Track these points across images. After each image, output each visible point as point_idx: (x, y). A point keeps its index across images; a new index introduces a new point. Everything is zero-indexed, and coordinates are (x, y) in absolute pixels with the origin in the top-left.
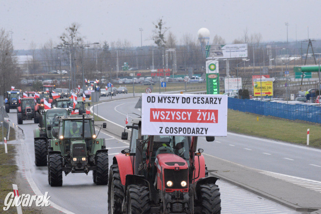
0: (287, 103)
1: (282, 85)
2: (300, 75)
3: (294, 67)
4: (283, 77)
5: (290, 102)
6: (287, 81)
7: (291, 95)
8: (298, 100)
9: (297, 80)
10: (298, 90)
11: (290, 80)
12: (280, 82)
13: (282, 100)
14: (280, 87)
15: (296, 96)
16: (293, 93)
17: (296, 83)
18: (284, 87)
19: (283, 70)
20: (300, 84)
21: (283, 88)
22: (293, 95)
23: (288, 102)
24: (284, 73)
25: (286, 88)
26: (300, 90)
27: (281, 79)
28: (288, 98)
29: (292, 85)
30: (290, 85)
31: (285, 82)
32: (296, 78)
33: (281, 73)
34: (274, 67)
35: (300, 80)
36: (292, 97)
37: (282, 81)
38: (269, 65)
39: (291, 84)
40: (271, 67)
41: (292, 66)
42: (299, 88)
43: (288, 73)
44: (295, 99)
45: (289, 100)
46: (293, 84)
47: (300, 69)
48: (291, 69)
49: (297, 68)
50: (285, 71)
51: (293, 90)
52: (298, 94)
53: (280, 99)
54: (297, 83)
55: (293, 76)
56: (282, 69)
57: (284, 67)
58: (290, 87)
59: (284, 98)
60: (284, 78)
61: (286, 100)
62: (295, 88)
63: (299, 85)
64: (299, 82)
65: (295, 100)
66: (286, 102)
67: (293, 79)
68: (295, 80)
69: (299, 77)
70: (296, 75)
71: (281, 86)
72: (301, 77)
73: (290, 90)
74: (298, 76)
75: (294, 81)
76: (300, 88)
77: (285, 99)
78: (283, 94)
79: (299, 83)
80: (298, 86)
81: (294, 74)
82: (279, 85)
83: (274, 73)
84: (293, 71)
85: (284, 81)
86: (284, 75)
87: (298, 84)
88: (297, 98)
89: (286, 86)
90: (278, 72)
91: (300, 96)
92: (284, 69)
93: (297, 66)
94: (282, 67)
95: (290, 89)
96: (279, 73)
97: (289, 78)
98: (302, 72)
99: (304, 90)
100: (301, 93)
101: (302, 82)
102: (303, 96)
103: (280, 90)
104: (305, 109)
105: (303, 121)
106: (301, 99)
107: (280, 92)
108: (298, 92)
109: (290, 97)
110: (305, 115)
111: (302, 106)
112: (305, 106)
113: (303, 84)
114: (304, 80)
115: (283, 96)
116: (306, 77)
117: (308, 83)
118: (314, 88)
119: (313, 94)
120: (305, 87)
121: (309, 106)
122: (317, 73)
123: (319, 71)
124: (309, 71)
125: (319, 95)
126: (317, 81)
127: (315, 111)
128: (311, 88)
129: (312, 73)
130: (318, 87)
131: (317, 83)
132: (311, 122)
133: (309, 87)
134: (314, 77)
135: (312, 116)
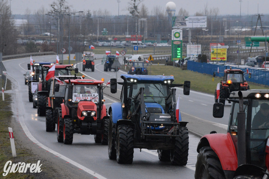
0: (238, 67)
1: (235, 52)
2: (250, 44)
3: (245, 37)
4: (236, 45)
5: (240, 66)
6: (239, 48)
7: (242, 60)
8: (247, 65)
9: (247, 48)
10: (247, 56)
11: (241, 48)
12: (233, 49)
13: (234, 64)
14: (233, 54)
15: (245, 62)
16: (243, 59)
17: (246, 50)
18: (236, 53)
19: (236, 40)
20: (250, 51)
21: (235, 54)
22: (243, 61)
23: (238, 66)
24: (236, 41)
25: (238, 55)
26: (249, 56)
28: (239, 62)
29: (243, 52)
32: (247, 46)
33: (234, 41)
34: (228, 36)
35: (250, 48)
36: (243, 62)
37: (235, 48)
38: (224, 34)
39: (242, 51)
40: (226, 36)
41: (244, 36)
42: (248, 54)
43: (240, 42)
44: (245, 64)
45: (240, 64)
46: (244, 51)
47: (250, 39)
48: (242, 39)
49: (247, 38)
50: (237, 40)
51: (244, 56)
52: (248, 60)
53: (232, 63)
54: (247, 51)
55: (244, 44)
56: (235, 38)
57: (237, 36)
58: (241, 53)
59: (235, 63)
60: (236, 46)
61: (237, 65)
62: (245, 54)
63: (249, 52)
64: (248, 50)
65: (244, 65)
66: (237, 66)
67: (244, 47)
68: (245, 48)
69: (249, 46)
71: (234, 52)
72: (251, 45)
74: (248, 44)
76: (250, 55)
77: (236, 63)
78: (235, 60)
79: (249, 51)
81: (245, 43)
82: (232, 52)
83: (228, 42)
84: (244, 40)
85: (236, 48)
86: (236, 44)
87: (247, 52)
88: (246, 63)
89: (238, 53)
90: (232, 40)
91: (249, 61)
92: (237, 39)
93: (247, 36)
94: (235, 36)
95: (241, 56)
96: (232, 41)
97: (241, 46)
98: (252, 41)
99: (253, 57)
100: (250, 58)
101: (251, 50)
102: (251, 62)
103: (233, 56)
104: (253, 73)
105: (251, 82)
106: (250, 64)
107: (233, 57)
108: (247, 58)
109: (241, 62)
110: (253, 77)
111: (250, 70)
112: (252, 70)
113: (252, 51)
114: (253, 48)
115: (235, 61)
116: (255, 46)
117: (257, 51)
118: (261, 55)
119: (260, 60)
120: (253, 54)
121: (256, 70)
122: (264, 43)
123: (266, 41)
124: (257, 41)
125: (265, 61)
126: (264, 49)
127: (261, 74)
128: (259, 55)
129: (260, 43)
130: (264, 55)
131: (263, 51)
132: (257, 84)
133: (257, 54)
134: (261, 46)
135: (259, 78)
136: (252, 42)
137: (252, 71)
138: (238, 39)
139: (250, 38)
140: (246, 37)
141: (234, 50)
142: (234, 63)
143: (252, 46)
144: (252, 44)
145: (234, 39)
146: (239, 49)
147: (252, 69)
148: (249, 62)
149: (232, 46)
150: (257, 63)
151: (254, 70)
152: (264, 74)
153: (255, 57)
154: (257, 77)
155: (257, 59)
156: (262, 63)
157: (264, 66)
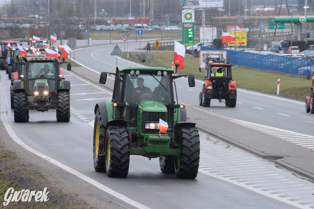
0: (259, 54)
2: (274, 26)
3: (268, 18)
4: (258, 27)
5: (262, 53)
6: (260, 31)
7: (264, 45)
8: (271, 51)
9: (270, 31)
10: (271, 41)
11: (263, 31)
12: (254, 32)
13: (255, 50)
14: (254, 38)
15: (269, 47)
16: (266, 44)
18: (257, 37)
19: (258, 21)
20: (274, 35)
21: (257, 39)
22: (266, 46)
23: (260, 53)
25: (259, 39)
26: (273, 40)
27: (255, 30)
28: (261, 48)
29: (265, 36)
31: (259, 33)
32: (270, 28)
33: (256, 23)
34: (248, 17)
35: (274, 30)
36: (265, 47)
37: (256, 32)
38: (243, 15)
39: (264, 35)
40: (246, 17)
41: (266, 17)
42: (272, 38)
43: (262, 23)
44: (268, 49)
45: (262, 50)
46: (267, 34)
47: (273, 20)
48: (265, 20)
49: (271, 19)
50: (259, 22)
51: (266, 40)
52: (271, 45)
53: (253, 49)
54: (270, 34)
55: (267, 27)
56: (257, 19)
57: (259, 17)
58: (263, 37)
59: (257, 48)
60: (258, 29)
62: (268, 38)
64: (272, 33)
65: (267, 51)
66: (259, 52)
67: (267, 30)
68: (268, 31)
69: (273, 28)
70: (270, 25)
71: (255, 36)
72: (275, 28)
73: (263, 41)
74: (272, 27)
76: (274, 39)
77: (258, 49)
78: (257, 45)
79: (273, 34)
80: (272, 36)
81: (268, 25)
82: (253, 36)
83: (249, 24)
84: (267, 22)
85: (258, 32)
86: (258, 26)
87: (271, 35)
88: (270, 49)
89: (259, 37)
90: (252, 22)
91: (273, 46)
92: (258, 20)
93: (271, 17)
94: (257, 17)
97: (263, 29)
99: (277, 41)
100: (274, 43)
101: (275, 33)
102: (276, 47)
103: (254, 40)
104: (277, 60)
105: (275, 71)
106: (274, 50)
107: (254, 42)
108: (271, 42)
109: (263, 48)
110: (277, 65)
111: (274, 57)
112: (276, 57)
113: (277, 34)
114: (277, 31)
116: (279, 28)
117: (282, 34)
118: (287, 39)
119: (286, 44)
120: (278, 38)
121: (281, 57)
122: (290, 24)
123: (292, 22)
124: (282, 22)
125: (290, 46)
126: (290, 32)
127: (286, 62)
128: (284, 39)
129: (285, 24)
130: (290, 38)
131: (289, 34)
132: (282, 72)
133: (282, 38)
134: (286, 28)
135: (284, 66)
136: (276, 24)
137: (275, 58)
138: (260, 20)
142: (256, 48)
143: (276, 29)
144: (277, 26)
145: (256, 21)
147: (276, 56)
149: (253, 29)
150: (282, 48)
151: (278, 56)
152: (290, 61)
153: (279, 41)
154: (282, 64)
155: (282, 43)
156: (287, 48)
157: (290, 51)
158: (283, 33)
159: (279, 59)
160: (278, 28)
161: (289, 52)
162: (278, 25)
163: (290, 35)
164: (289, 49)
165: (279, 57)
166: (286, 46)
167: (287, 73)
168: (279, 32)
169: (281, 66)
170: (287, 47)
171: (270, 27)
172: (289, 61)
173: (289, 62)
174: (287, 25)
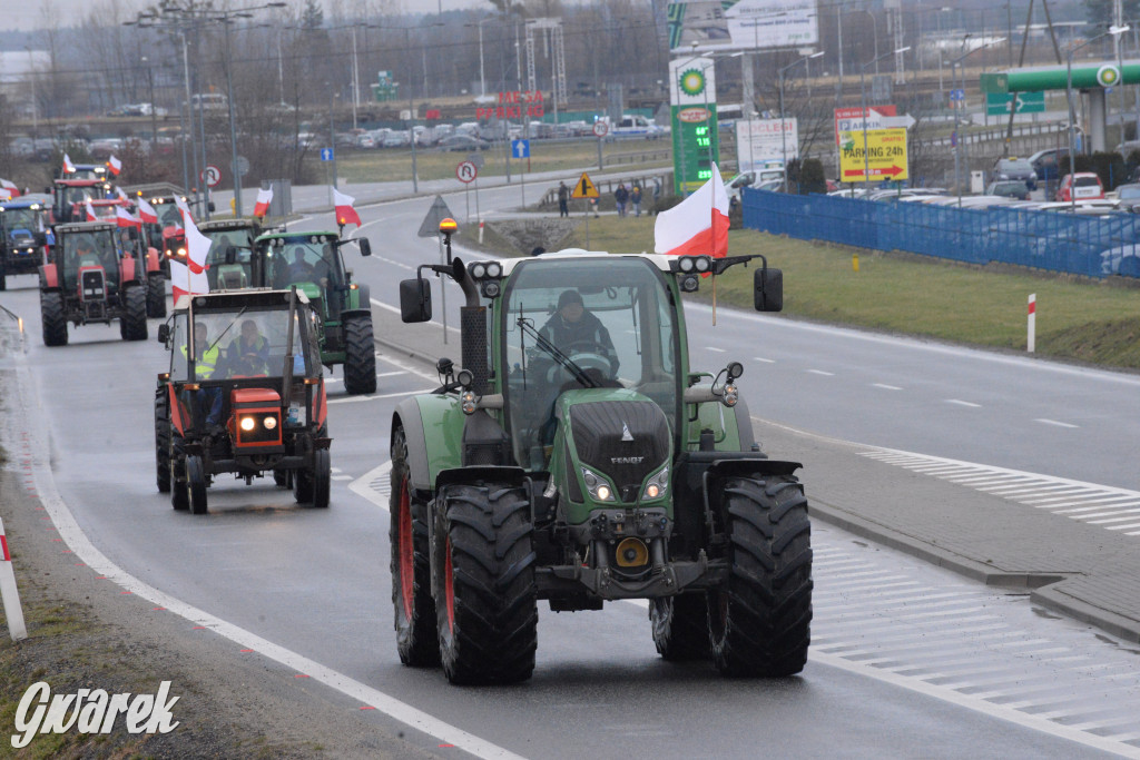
0: (957, 206)
1: (942, 140)
2: (1005, 101)
3: (982, 76)
4: (946, 109)
5: (967, 201)
6: (957, 123)
7: (974, 173)
8: (997, 193)
9: (993, 120)
10: (997, 157)
11: (966, 122)
12: (933, 127)
13: (941, 193)
14: (934, 150)
15: (989, 180)
16: (978, 169)
17: (989, 130)
18: (946, 147)
19: (945, 87)
20: (1005, 134)
21: (944, 151)
22: (978, 175)
23: (960, 202)
24: (947, 95)
25: (953, 151)
26: (1006, 155)
27: (939, 119)
28: (963, 185)
29: (976, 139)
30: (969, 140)
31: (952, 130)
32: (991, 112)
33: (938, 97)
34: (911, 75)
35: (1005, 119)
36: (977, 183)
37: (941, 126)
38: (893, 70)
39: (972, 136)
40: (901, 76)
41: (976, 72)
42: (1001, 148)
43: (961, 95)
44: (986, 187)
45: (968, 192)
46: (980, 135)
47: (1001, 83)
48: (971, 82)
49: (991, 80)
50: (950, 90)
51: (980, 156)
52: (998, 172)
53: (934, 190)
54: (992, 133)
55: (980, 106)
56: (941, 81)
57: (948, 73)
58: (967, 145)
59: (947, 186)
60: (947, 115)
61: (955, 194)
62: (987, 149)
63: (1002, 140)
64: (999, 127)
65: (985, 194)
66: (956, 199)
67: (979, 119)
68: (986, 120)
69: (1001, 111)
70: (991, 102)
71: (938, 143)
72: (1009, 109)
73: (969, 158)
74: (998, 105)
75: (984, 124)
76: (1006, 149)
77: (950, 190)
78: (946, 174)
79: (1002, 132)
80: (999, 140)
81: (983, 100)
82: (931, 141)
83: (913, 99)
84: (978, 89)
85: (948, 125)
86: (948, 105)
87: (996, 136)
88: (993, 185)
89: (954, 144)
90: (927, 92)
91: (1003, 176)
92: (947, 83)
93: (993, 70)
94: (941, 74)
95: (971, 155)
96: (930, 96)
97: (967, 116)
98: (1010, 91)
99: (1019, 157)
100: (1007, 165)
101: (1010, 126)
102: (1015, 179)
103: (934, 158)
104: (1021, 225)
105: (1016, 266)
106: (1008, 189)
107: (935, 164)
108: (997, 163)
109: (969, 183)
110: (1023, 245)
111: (1011, 215)
112: (1020, 214)
113: (1016, 133)
114: (1017, 119)
115: (946, 179)
116: (1026, 110)
117: (1034, 131)
118: (1055, 149)
119: (1051, 167)
120: (1021, 145)
121: (1037, 213)
122: (1061, 94)
123: (1070, 86)
124: (1035, 88)
125: (1069, 172)
126: (1064, 123)
127: (1057, 230)
128: (1044, 148)
129: (1047, 95)
130: (1066, 144)
131: (1062, 129)
132: (1041, 270)
133: (1035, 143)
134: (1052, 108)
135: (1048, 247)
136: (1012, 94)
137: (1016, 219)
138: (953, 85)
139: (1004, 76)
140: (987, 72)
141: (938, 131)
142: (942, 187)
143: (1013, 112)
144: (1015, 104)
145: (939, 88)
146: (956, 127)
147: (1016, 210)
148: (1004, 180)
149: (931, 115)
150: (1040, 182)
151: (1025, 211)
152: (1071, 228)
153: (1028, 156)
154: (1041, 240)
155: (1037, 163)
156: (1057, 181)
157: (1067, 192)
158: (1040, 126)
159: (1027, 222)
160: (1019, 108)
161: (1064, 196)
162: (1018, 100)
163: (1065, 133)
164: (1065, 186)
165: (1029, 215)
166: (1052, 174)
167: (1059, 271)
168: (1025, 124)
169: (1036, 246)
170: (1055, 177)
171: (993, 106)
172: (1065, 227)
173: (1067, 233)
174: (1051, 99)
